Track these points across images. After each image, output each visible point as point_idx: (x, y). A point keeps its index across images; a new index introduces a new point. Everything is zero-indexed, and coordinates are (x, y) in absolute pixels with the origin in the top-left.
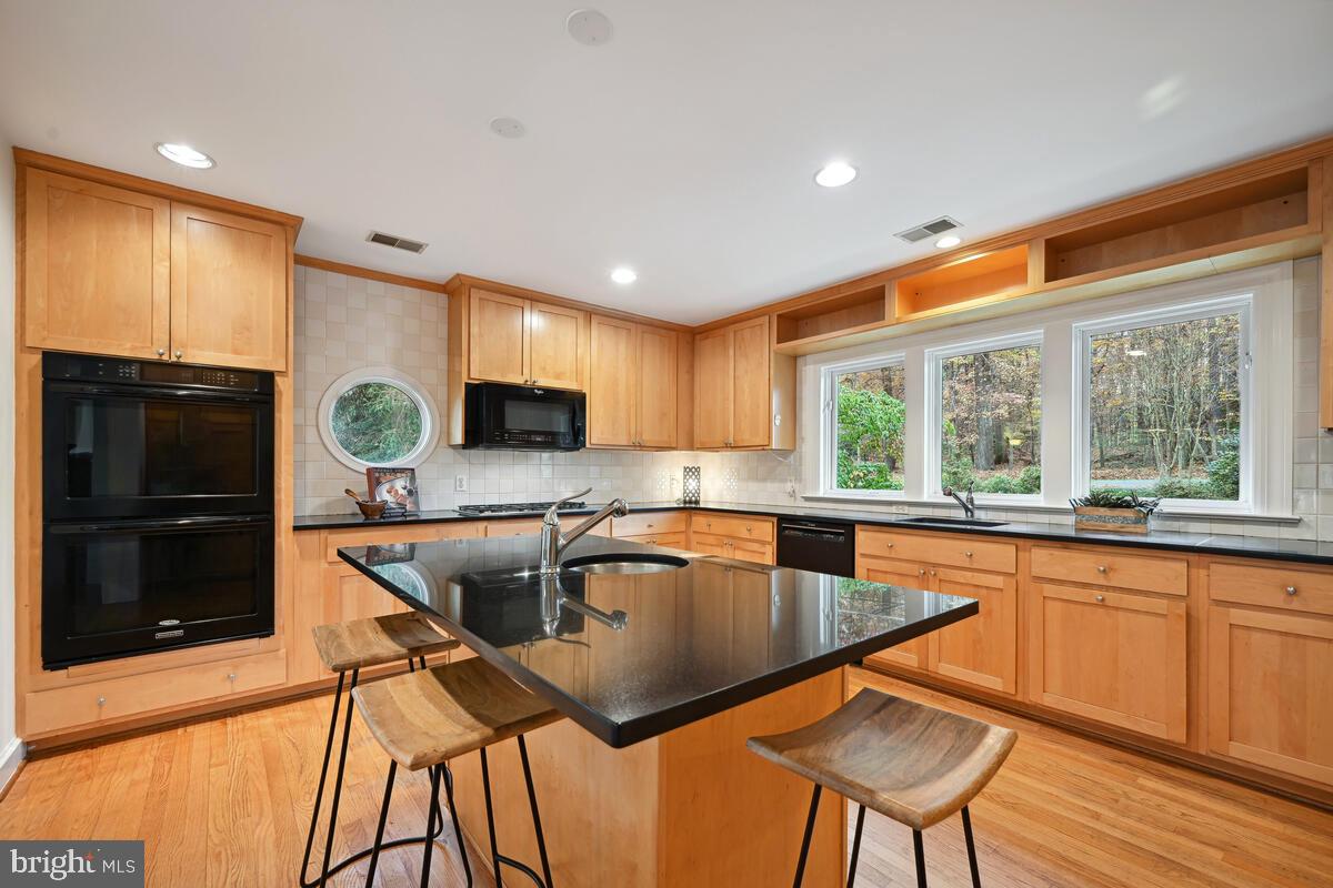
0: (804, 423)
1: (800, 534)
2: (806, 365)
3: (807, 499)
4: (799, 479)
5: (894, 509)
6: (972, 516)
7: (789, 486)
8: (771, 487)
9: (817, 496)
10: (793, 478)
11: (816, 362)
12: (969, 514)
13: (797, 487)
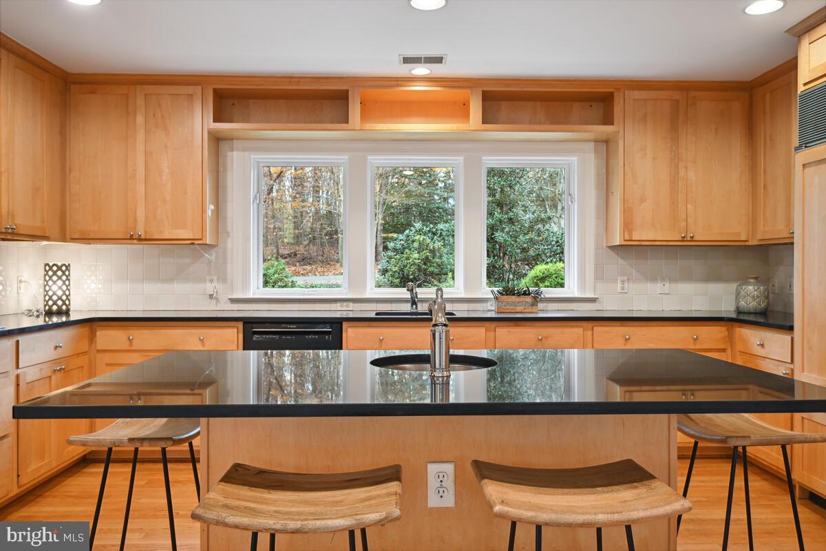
0: (229, 214)
1: (277, 337)
2: (232, 150)
3: (233, 301)
4: (223, 279)
5: (338, 306)
6: (416, 308)
7: (210, 287)
8: (179, 287)
9: (247, 297)
10: (215, 278)
11: (244, 150)
12: (414, 306)
13: (220, 287)
